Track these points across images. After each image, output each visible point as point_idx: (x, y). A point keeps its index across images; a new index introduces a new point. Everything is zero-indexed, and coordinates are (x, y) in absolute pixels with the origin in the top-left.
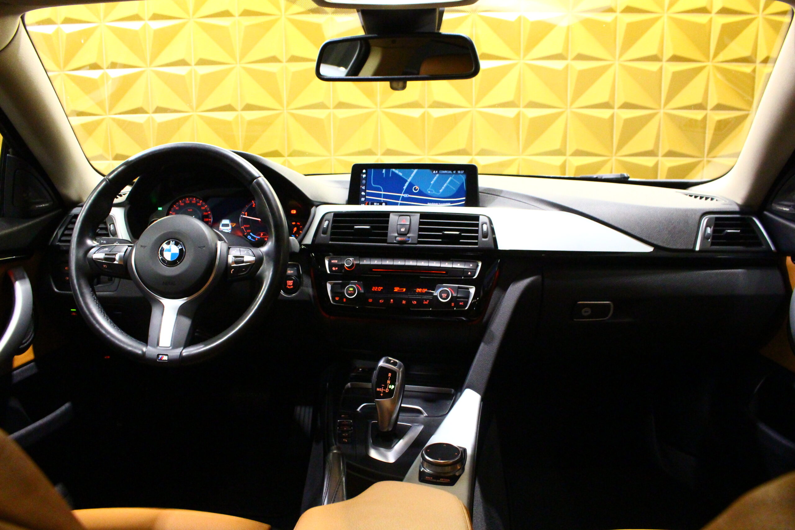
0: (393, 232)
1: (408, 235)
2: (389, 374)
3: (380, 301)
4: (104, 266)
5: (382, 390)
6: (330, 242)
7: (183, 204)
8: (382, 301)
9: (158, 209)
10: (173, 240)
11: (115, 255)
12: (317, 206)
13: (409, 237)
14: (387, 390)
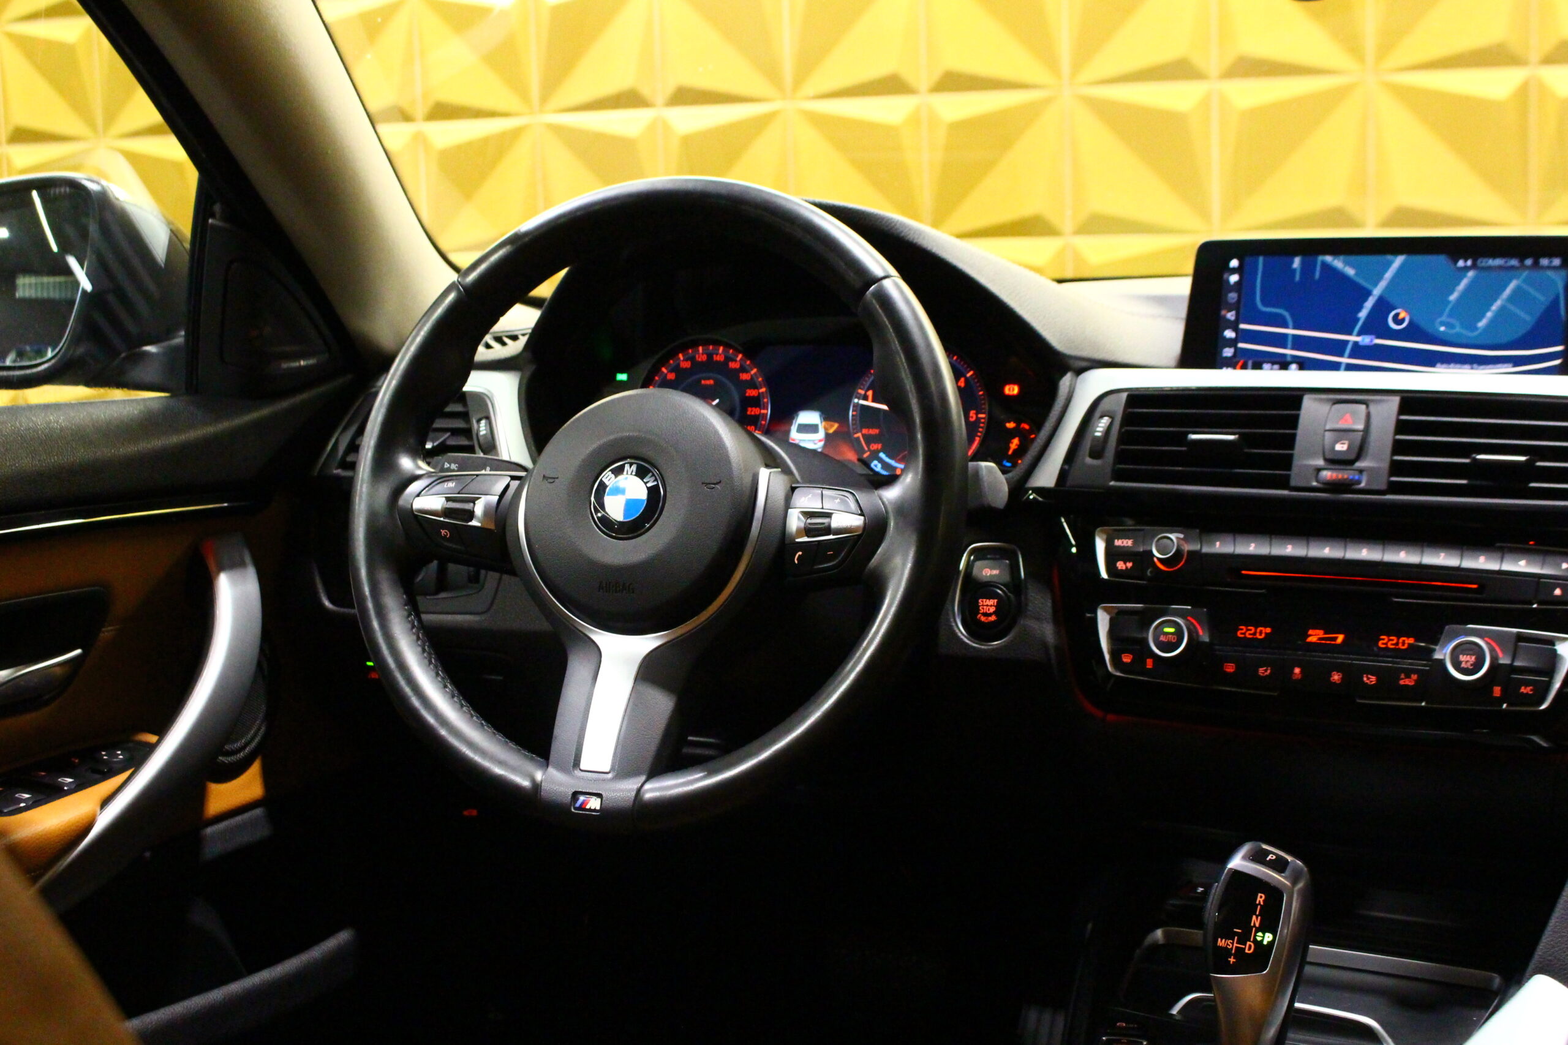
0: (1313, 455)
1: (1358, 464)
2: (1260, 895)
3: (1261, 670)
4: (443, 532)
5: (1233, 944)
6: (1112, 483)
7: (686, 365)
8: (1266, 671)
9: (615, 377)
10: (633, 461)
11: (473, 501)
12: (1079, 372)
13: (1361, 471)
14: (1250, 946)
